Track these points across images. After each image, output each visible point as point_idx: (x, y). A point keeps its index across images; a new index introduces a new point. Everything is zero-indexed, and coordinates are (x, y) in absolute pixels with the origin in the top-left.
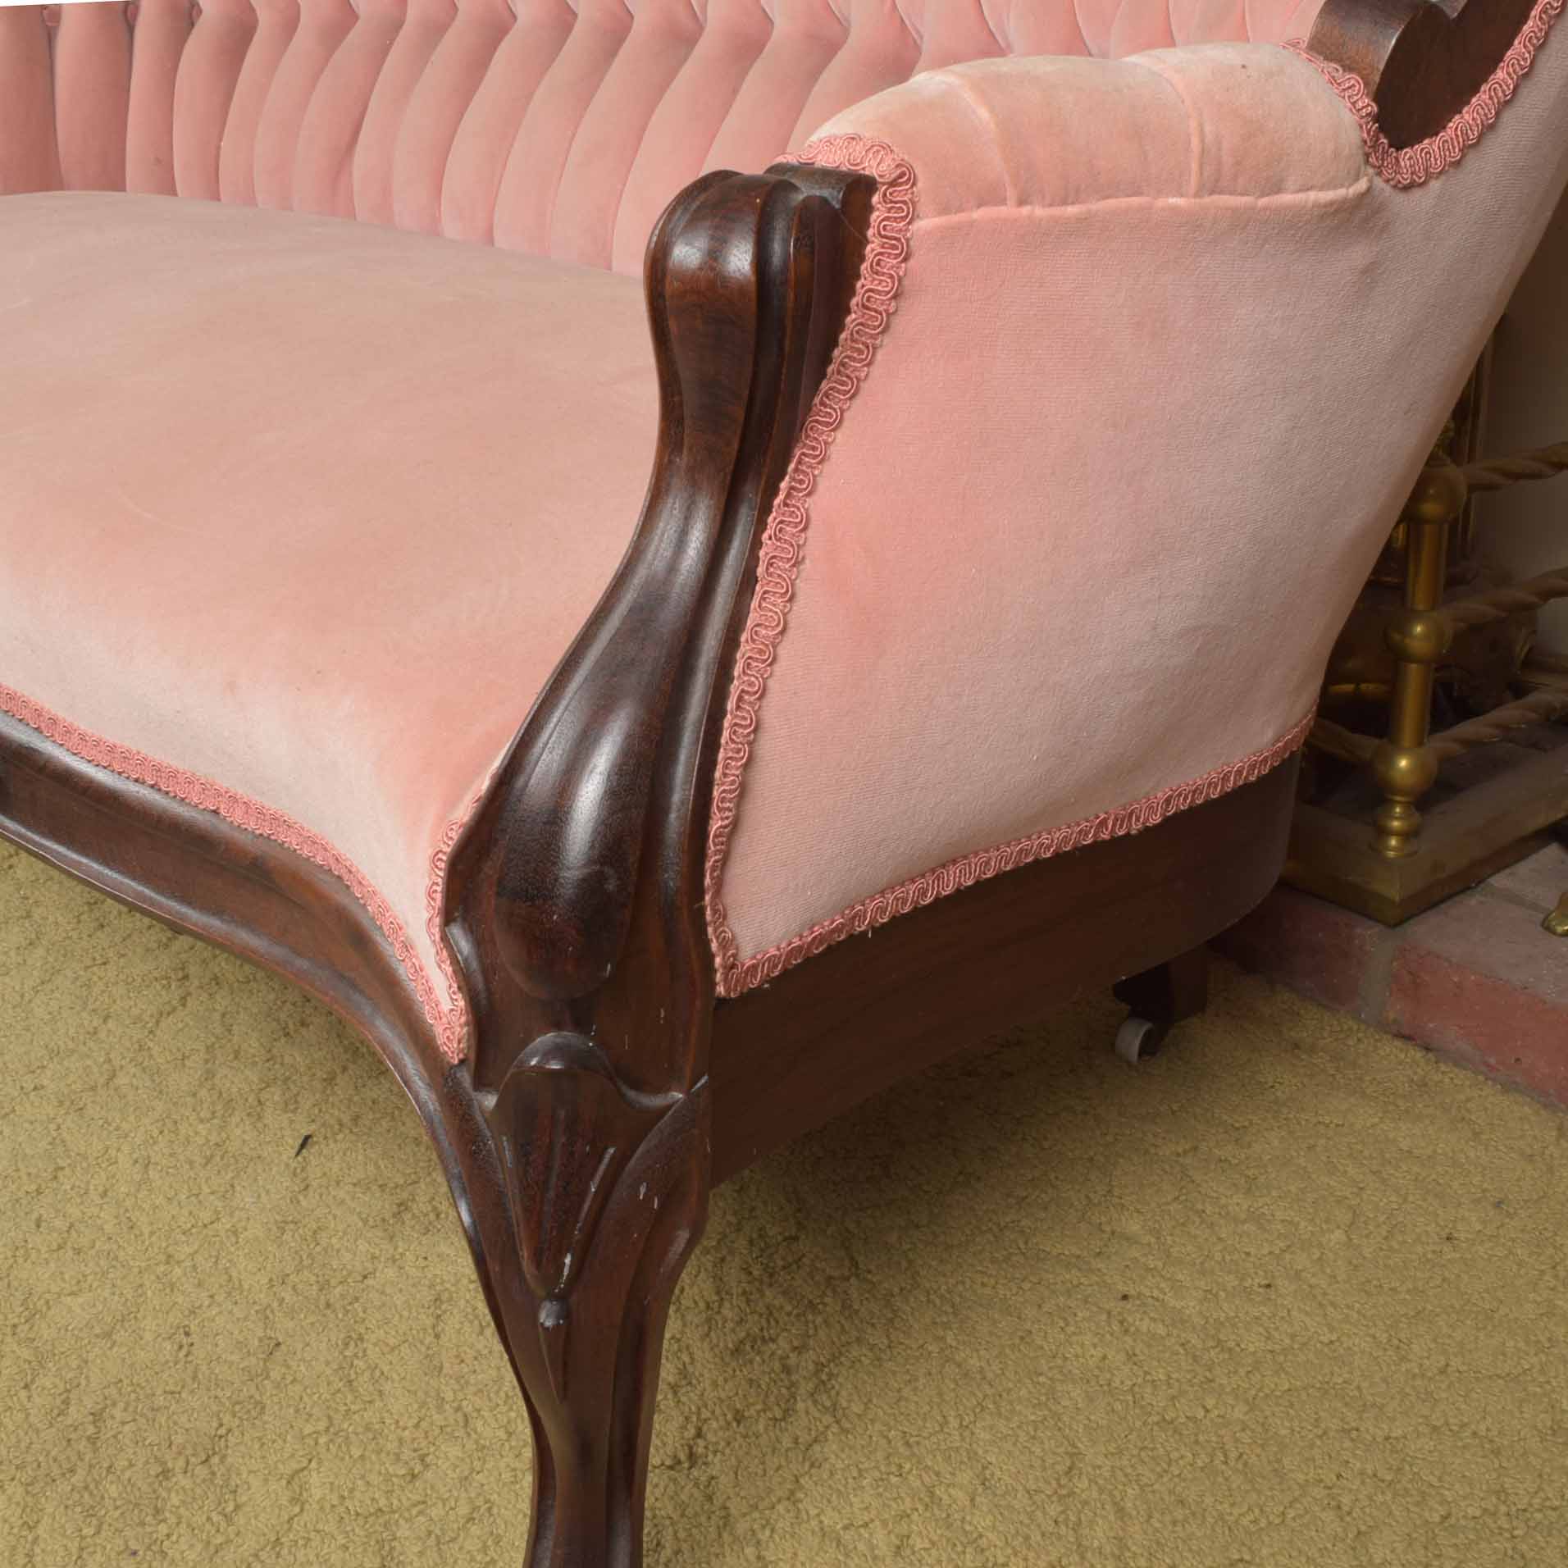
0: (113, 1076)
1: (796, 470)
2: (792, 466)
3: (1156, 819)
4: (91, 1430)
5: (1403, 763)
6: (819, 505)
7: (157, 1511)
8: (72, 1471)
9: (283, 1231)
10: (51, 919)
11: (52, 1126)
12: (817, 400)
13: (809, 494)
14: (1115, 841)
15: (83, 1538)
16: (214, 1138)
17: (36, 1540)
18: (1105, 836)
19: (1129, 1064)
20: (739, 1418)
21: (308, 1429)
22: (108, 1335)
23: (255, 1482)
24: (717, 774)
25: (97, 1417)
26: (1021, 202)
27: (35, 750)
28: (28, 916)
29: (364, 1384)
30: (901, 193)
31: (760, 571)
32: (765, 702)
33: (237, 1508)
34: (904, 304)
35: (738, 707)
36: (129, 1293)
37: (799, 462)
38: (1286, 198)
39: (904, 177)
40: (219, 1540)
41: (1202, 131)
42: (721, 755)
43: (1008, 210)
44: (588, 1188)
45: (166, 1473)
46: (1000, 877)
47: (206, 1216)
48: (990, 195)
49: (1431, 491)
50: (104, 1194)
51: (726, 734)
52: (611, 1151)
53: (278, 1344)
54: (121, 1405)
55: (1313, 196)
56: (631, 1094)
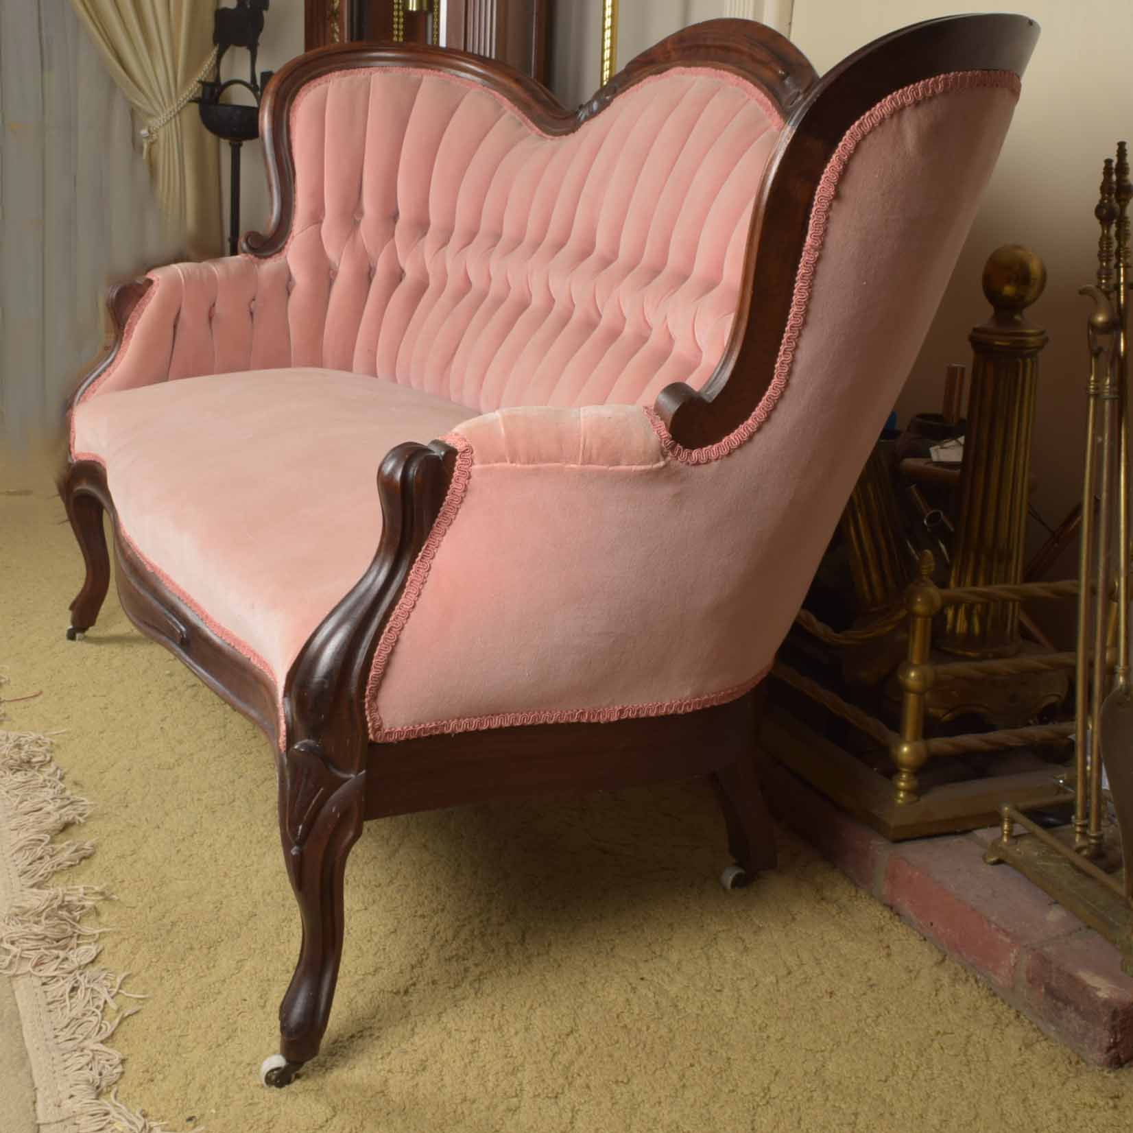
0: (234, 801)
1: (426, 549)
2: (424, 548)
3: (614, 718)
4: (169, 927)
5: (905, 749)
6: (436, 563)
7: (182, 960)
8: (156, 939)
9: (277, 875)
10: (234, 730)
11: (199, 816)
12: (435, 525)
13: (432, 559)
14: (589, 724)
15: (152, 962)
16: (265, 834)
17: (134, 958)
18: (584, 720)
19: (725, 889)
20: (434, 982)
21: (253, 946)
22: (190, 898)
23: (225, 959)
24: (376, 654)
25: (173, 924)
26: (512, 462)
27: (199, 628)
28: (225, 726)
29: (284, 937)
30: (467, 456)
31: (407, 584)
32: (403, 632)
33: (214, 966)
34: (468, 493)
35: (389, 632)
36: (204, 884)
37: (428, 546)
38: (623, 467)
39: (469, 450)
40: (202, 974)
41: (585, 440)
42: (379, 647)
43: (508, 464)
44: (311, 802)
45: (192, 949)
46: (522, 727)
47: (248, 862)
48: (501, 459)
49: (919, 600)
50: (210, 846)
51: (381, 641)
52: (322, 789)
53: (256, 915)
54: (184, 922)
55: (634, 468)
56: (334, 771)
